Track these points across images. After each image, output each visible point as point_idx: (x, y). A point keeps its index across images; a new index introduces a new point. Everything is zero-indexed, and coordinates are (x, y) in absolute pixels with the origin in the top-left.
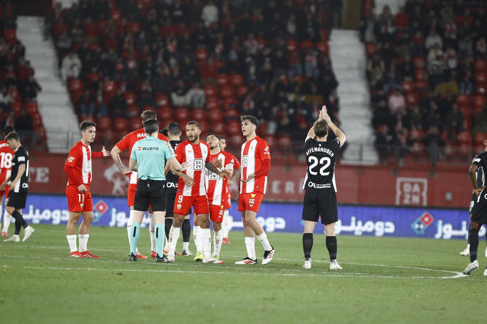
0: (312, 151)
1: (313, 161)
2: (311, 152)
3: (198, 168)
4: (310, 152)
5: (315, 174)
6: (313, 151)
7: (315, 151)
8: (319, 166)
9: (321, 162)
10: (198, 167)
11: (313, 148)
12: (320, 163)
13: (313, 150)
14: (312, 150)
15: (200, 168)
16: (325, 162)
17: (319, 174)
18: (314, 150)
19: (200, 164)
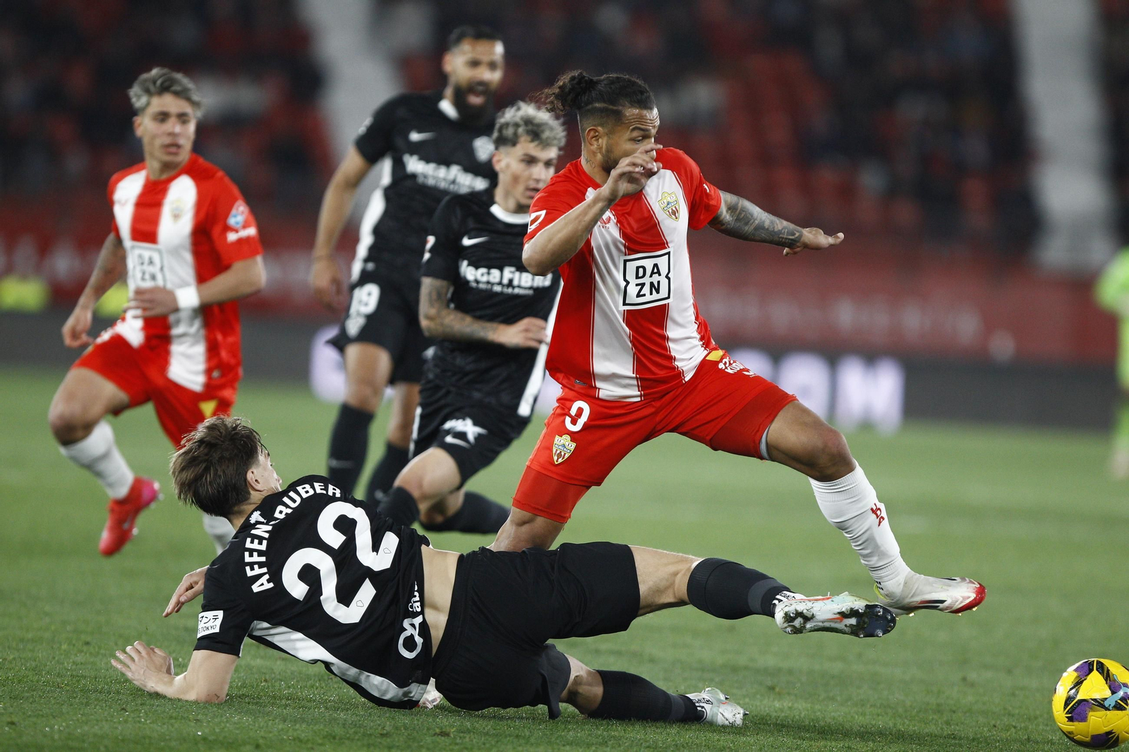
0: (260, 553)
1: (309, 574)
2: (263, 559)
3: (648, 298)
4: (261, 565)
5: (367, 593)
6: (263, 547)
7: (266, 535)
8: (345, 557)
9: (335, 539)
10: (646, 290)
11: (249, 540)
12: (336, 547)
13: (256, 541)
14: (256, 545)
15: (655, 296)
16: (345, 525)
17: (376, 577)
18: (261, 539)
19: (655, 278)
